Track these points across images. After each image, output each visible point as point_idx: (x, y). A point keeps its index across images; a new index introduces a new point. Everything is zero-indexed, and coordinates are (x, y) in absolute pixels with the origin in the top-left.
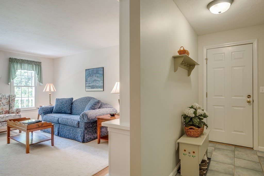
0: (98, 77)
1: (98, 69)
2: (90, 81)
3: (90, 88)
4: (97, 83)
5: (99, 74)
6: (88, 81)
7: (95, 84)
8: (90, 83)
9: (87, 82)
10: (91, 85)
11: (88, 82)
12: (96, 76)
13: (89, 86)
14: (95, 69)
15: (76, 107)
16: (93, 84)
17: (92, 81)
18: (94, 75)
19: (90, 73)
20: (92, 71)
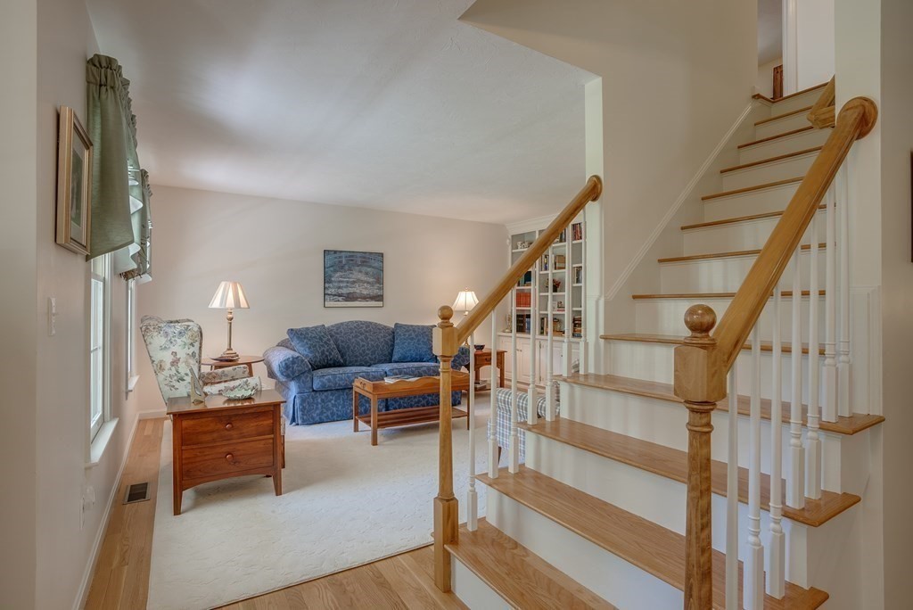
0: (367, 274)
1: (367, 256)
2: (340, 282)
3: (340, 298)
4: (366, 288)
5: (370, 267)
6: (335, 282)
7: (358, 291)
8: (339, 288)
9: (330, 282)
10: (344, 291)
11: (336, 284)
12: (360, 272)
13: (339, 295)
14: (359, 255)
15: (348, 347)
16: (351, 290)
17: (348, 282)
18: (357, 268)
19: (340, 262)
20: (350, 256)
